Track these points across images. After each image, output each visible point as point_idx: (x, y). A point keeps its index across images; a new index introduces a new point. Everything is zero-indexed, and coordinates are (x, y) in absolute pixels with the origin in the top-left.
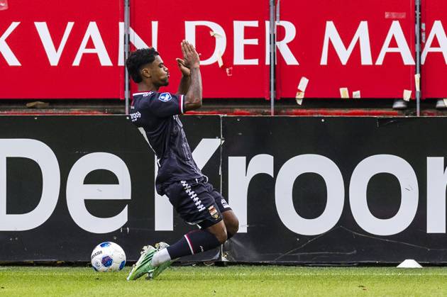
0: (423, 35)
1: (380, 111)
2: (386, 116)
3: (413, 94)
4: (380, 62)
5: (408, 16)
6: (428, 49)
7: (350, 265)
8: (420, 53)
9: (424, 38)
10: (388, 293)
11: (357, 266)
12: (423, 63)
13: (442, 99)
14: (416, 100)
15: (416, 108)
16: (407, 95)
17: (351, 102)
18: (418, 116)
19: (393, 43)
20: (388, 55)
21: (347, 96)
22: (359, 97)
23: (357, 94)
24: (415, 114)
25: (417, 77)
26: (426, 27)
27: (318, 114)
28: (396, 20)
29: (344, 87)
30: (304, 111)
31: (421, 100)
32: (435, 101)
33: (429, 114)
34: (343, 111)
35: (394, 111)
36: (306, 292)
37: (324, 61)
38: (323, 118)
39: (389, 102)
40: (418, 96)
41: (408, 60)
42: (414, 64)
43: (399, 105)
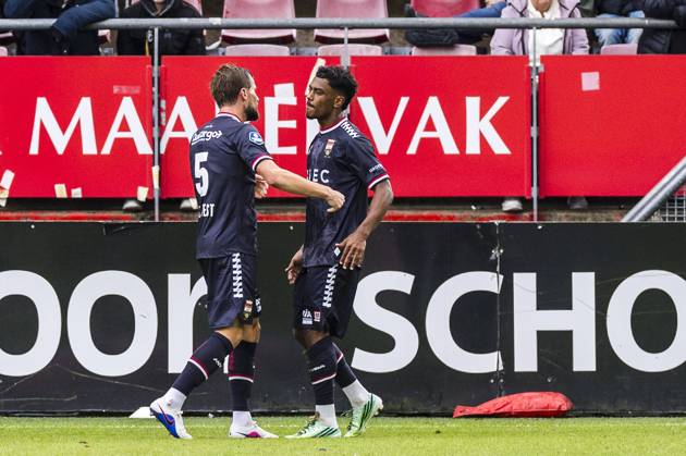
0: (163, 115)
1: (107, 214)
2: (115, 221)
3: (151, 192)
4: (107, 150)
5: (143, 89)
6: (169, 133)
7: (68, 415)
8: (160, 139)
9: (164, 120)
10: (117, 452)
11: (78, 416)
12: (162, 152)
13: (188, 198)
14: (153, 200)
15: (154, 209)
16: (142, 193)
17: (69, 203)
18: (157, 220)
19: (124, 127)
20: (117, 141)
21: (64, 195)
22: (80, 196)
23: (77, 193)
24: (153, 218)
25: (156, 170)
26: (167, 105)
27: (27, 218)
28: (127, 95)
29: (60, 182)
30: (9, 214)
31: (161, 200)
32: (180, 201)
33: (171, 219)
34: (59, 214)
35: (126, 215)
36: (11, 450)
37: (34, 149)
38: (33, 223)
39: (117, 203)
40: (156, 196)
41: (143, 148)
42: (151, 152)
43: (131, 204)
